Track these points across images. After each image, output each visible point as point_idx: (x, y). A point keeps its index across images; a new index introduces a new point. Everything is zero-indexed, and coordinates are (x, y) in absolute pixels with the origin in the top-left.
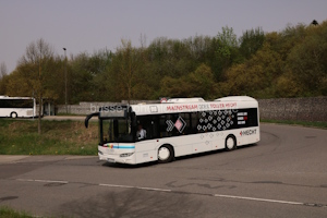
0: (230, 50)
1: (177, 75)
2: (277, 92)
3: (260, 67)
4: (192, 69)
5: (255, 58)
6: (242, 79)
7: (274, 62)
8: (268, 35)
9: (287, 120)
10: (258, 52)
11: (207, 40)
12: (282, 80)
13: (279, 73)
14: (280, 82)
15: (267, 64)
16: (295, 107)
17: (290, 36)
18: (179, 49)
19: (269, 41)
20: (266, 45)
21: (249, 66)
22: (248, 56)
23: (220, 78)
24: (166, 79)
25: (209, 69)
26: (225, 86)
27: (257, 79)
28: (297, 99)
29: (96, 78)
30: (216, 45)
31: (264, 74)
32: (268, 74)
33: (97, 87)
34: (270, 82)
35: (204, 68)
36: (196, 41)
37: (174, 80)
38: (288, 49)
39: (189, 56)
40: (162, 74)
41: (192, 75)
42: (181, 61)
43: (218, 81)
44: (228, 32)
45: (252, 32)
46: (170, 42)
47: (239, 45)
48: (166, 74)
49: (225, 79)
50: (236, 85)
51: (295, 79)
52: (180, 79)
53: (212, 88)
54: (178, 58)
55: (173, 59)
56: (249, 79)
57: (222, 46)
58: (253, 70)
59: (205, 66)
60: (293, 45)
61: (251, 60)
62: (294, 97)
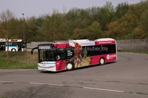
0: (110, 14)
1: (83, 27)
2: (134, 36)
3: (126, 23)
4: (90, 24)
5: (123, 18)
6: (116, 29)
7: (134, 20)
8: (131, 5)
9: (139, 50)
10: (125, 15)
11: (99, 8)
12: (137, 29)
13: (135, 26)
14: (136, 30)
15: (129, 21)
16: (143, 44)
17: (143, 6)
18: (83, 13)
19: (132, 9)
20: (130, 11)
21: (120, 22)
22: (120, 17)
23: (104, 29)
24: (76, 30)
25: (99, 24)
26: (107, 33)
27: (124, 29)
28: (145, 40)
29: (40, 29)
30: (103, 11)
31: (128, 26)
32: (130, 26)
33: (40, 34)
34: (131, 31)
35: (96, 24)
36: (93, 9)
37: (81, 30)
38: (141, 12)
39: (89, 17)
40: (74, 27)
41: (90, 27)
42: (85, 20)
44: (109, 4)
45: (122, 4)
46: (79, 10)
47: (115, 11)
48: (77, 27)
49: (107, 29)
50: (113, 32)
51: (144, 29)
52: (84, 30)
53: (100, 34)
54: (83, 19)
55: (81, 19)
56: (120, 29)
57: (106, 12)
58: (122, 24)
59: (96, 22)
60: (144, 10)
61: (121, 19)
62: (143, 38)
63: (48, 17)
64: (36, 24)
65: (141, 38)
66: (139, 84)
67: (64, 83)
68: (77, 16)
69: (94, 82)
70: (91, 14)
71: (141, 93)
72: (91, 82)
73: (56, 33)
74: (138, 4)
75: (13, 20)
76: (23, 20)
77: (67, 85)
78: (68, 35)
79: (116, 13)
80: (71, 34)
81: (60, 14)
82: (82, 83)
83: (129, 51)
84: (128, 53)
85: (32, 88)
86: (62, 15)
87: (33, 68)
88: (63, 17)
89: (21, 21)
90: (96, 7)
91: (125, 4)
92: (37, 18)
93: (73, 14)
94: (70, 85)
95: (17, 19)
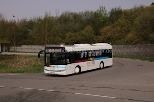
0: (104, 18)
1: (75, 31)
2: (127, 42)
3: (119, 28)
4: (83, 29)
5: (116, 23)
6: (109, 34)
7: (127, 26)
8: (124, 11)
9: (131, 56)
10: (118, 20)
11: (92, 13)
12: (130, 35)
13: (129, 31)
14: (129, 36)
15: (123, 26)
16: (136, 50)
17: (136, 12)
18: (76, 17)
19: (125, 14)
20: (123, 16)
21: (113, 27)
22: (113, 22)
23: (97, 33)
24: (69, 34)
25: (92, 28)
26: (100, 37)
27: (117, 34)
29: (31, 32)
30: (96, 15)
31: (121, 32)
32: (123, 32)
34: (124, 36)
35: (89, 28)
36: (86, 13)
37: (73, 34)
38: (134, 18)
39: (82, 21)
40: (67, 31)
41: (82, 31)
42: (77, 24)
43: (97, 35)
44: (102, 9)
45: (116, 9)
46: (72, 14)
47: (109, 16)
48: (69, 31)
49: (100, 34)
50: (105, 37)
51: (136, 35)
52: (76, 34)
53: (93, 39)
54: (75, 23)
55: (73, 23)
56: (113, 34)
57: (99, 16)
58: (115, 29)
59: (89, 27)
60: (137, 16)
61: (114, 24)
62: (136, 44)
63: (40, 20)
64: (27, 26)
65: (133, 44)
66: (130, 90)
67: (54, 88)
68: (70, 19)
69: (86, 88)
70: (84, 18)
71: (132, 100)
72: (83, 88)
73: (48, 36)
74: (131, 10)
75: (3, 21)
76: (13, 22)
77: (58, 90)
78: (60, 39)
79: (109, 18)
80: (64, 38)
81: (52, 17)
82: (73, 89)
83: (121, 56)
84: (120, 59)
85: (22, 94)
86: (55, 19)
87: (23, 72)
88: (55, 21)
89: (12, 23)
90: (90, 11)
91: (118, 9)
92: (28, 20)
93: (66, 17)
94: (61, 90)
95: (7, 21)
